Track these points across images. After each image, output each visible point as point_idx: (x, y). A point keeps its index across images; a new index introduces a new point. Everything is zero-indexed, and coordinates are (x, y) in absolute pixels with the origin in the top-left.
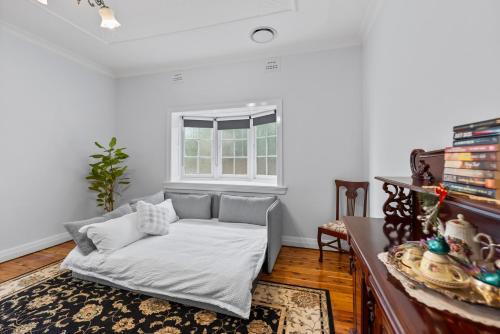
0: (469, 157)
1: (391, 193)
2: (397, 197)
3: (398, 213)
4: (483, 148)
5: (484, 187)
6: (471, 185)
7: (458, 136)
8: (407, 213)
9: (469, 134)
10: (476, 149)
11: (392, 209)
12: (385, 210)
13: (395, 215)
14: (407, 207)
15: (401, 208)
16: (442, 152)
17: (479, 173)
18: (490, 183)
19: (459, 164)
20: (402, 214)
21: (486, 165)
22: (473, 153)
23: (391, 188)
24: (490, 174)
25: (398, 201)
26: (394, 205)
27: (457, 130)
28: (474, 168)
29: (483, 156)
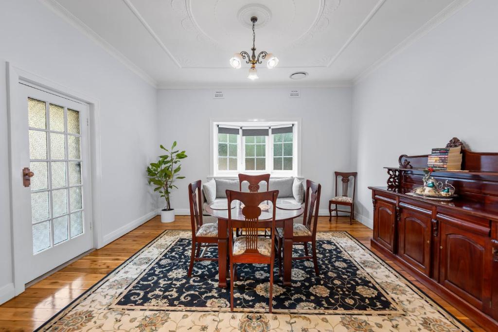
0: (438, 159)
1: (391, 175)
2: (393, 176)
3: (393, 184)
4: (443, 156)
5: (443, 167)
6: (439, 167)
7: (433, 152)
8: (397, 184)
9: (438, 152)
10: (441, 156)
11: (391, 182)
12: (388, 183)
13: (392, 185)
14: (397, 181)
15: (395, 182)
16: (427, 156)
17: (442, 164)
18: (445, 166)
19: (434, 161)
20: (395, 184)
21: (444, 161)
22: (440, 158)
23: (391, 172)
24: (445, 164)
25: (394, 178)
26: (392, 180)
27: (433, 150)
28: (440, 162)
29: (443, 159)
